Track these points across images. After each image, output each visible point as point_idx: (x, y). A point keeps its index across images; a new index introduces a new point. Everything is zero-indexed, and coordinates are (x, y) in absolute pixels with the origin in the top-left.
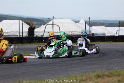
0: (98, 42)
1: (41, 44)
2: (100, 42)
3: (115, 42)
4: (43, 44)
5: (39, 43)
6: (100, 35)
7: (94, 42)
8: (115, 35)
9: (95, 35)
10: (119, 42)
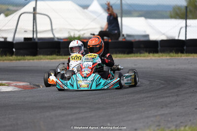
0: (142, 55)
1: (11, 58)
2: (147, 54)
3: (183, 55)
4: (14, 57)
5: (6, 55)
6: (137, 39)
7: (134, 53)
8: (177, 38)
9: (128, 39)
10: (192, 53)
